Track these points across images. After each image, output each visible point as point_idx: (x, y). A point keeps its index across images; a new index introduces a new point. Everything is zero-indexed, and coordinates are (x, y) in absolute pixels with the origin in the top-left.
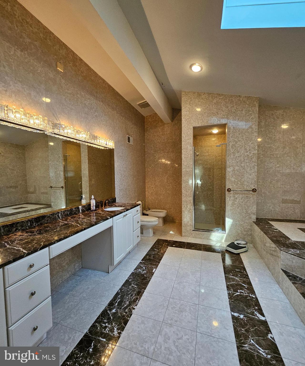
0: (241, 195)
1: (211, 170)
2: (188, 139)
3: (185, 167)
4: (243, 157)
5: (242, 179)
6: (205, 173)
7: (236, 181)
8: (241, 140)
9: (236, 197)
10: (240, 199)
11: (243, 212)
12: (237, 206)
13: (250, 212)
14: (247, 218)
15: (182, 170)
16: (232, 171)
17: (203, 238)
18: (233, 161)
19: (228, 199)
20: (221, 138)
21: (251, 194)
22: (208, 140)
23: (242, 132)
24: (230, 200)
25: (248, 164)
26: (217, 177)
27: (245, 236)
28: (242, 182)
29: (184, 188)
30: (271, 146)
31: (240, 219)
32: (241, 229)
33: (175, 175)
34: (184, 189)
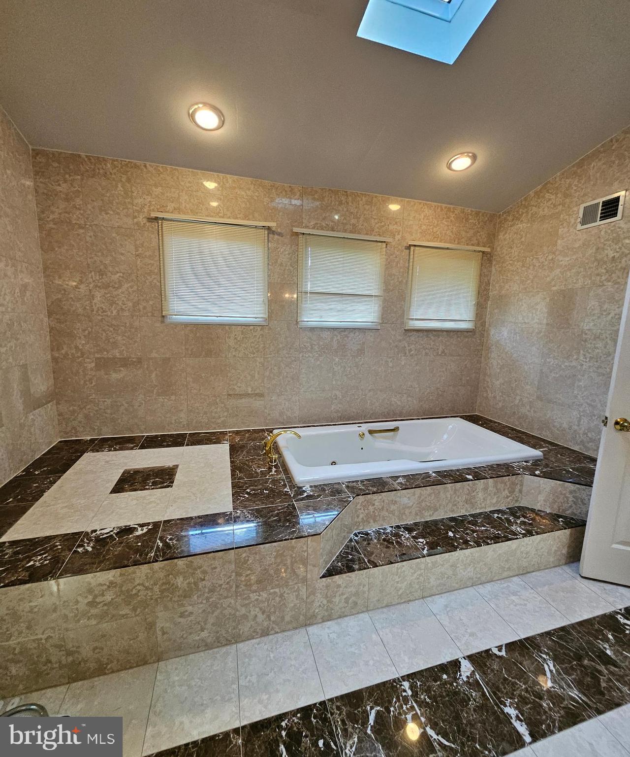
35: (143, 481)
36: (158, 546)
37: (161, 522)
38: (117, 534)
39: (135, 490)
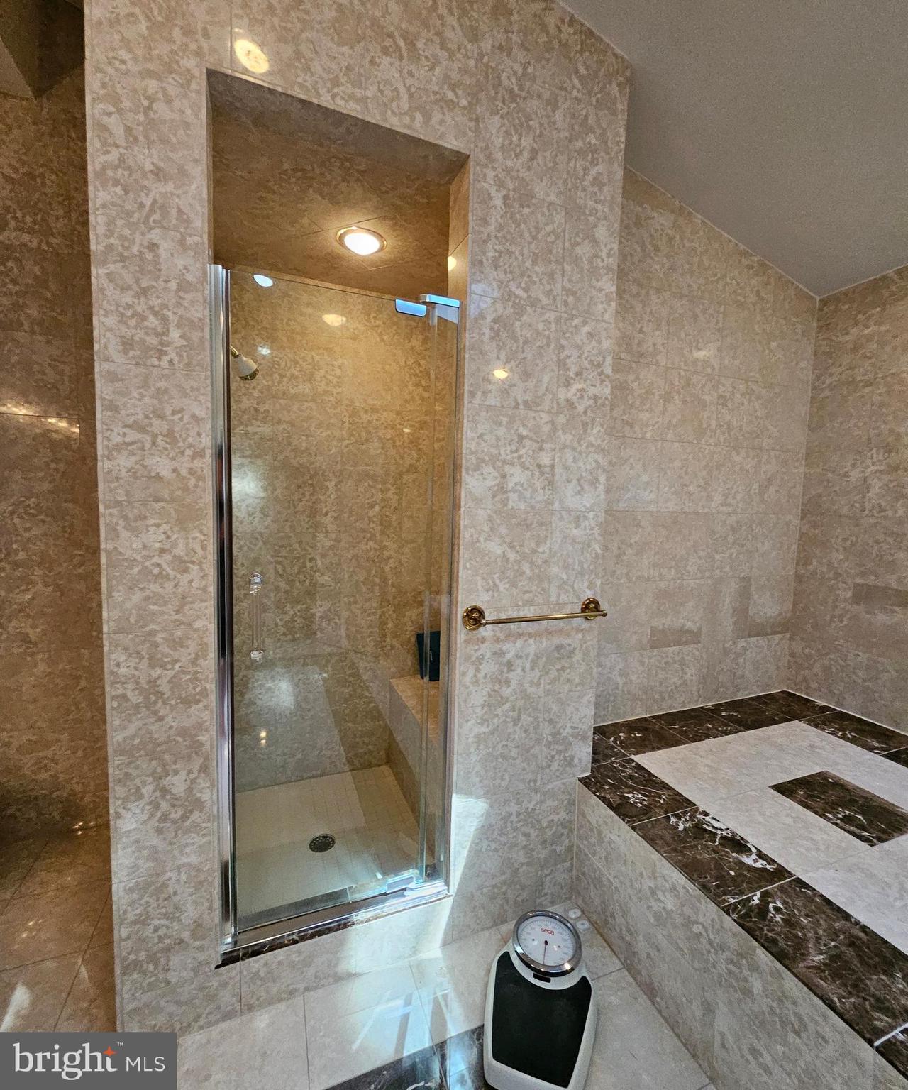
0: (531, 641)
1: (328, 483)
2: (158, 173)
3: (133, 435)
4: (549, 412)
5: (538, 544)
6: (296, 497)
7: (512, 556)
8: (545, 301)
9: (509, 656)
10: (528, 667)
11: (538, 741)
12: (513, 709)
13: (570, 731)
14: (555, 766)
15: (103, 466)
16: (494, 497)
17: (301, 986)
18: (501, 432)
19: (464, 674)
20: (380, 311)
21: (578, 630)
22: (309, 305)
23: (551, 252)
24: (476, 682)
25: (569, 455)
26: (356, 521)
27: (542, 867)
28: (540, 562)
29: (120, 630)
30: (626, 382)
31: (523, 780)
32: (527, 835)
33: (74, 501)
34: (126, 640)
35: (833, 803)
36: (749, 899)
37: (791, 875)
38: (723, 838)
39: (807, 806)
